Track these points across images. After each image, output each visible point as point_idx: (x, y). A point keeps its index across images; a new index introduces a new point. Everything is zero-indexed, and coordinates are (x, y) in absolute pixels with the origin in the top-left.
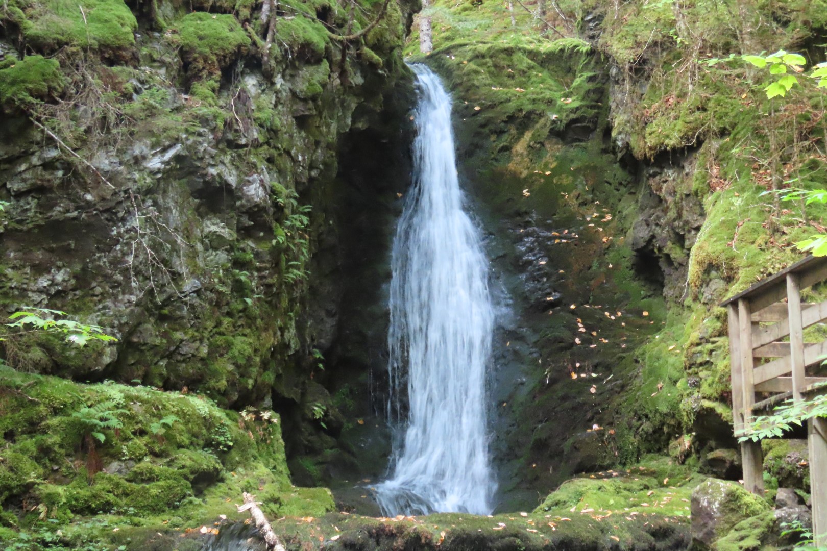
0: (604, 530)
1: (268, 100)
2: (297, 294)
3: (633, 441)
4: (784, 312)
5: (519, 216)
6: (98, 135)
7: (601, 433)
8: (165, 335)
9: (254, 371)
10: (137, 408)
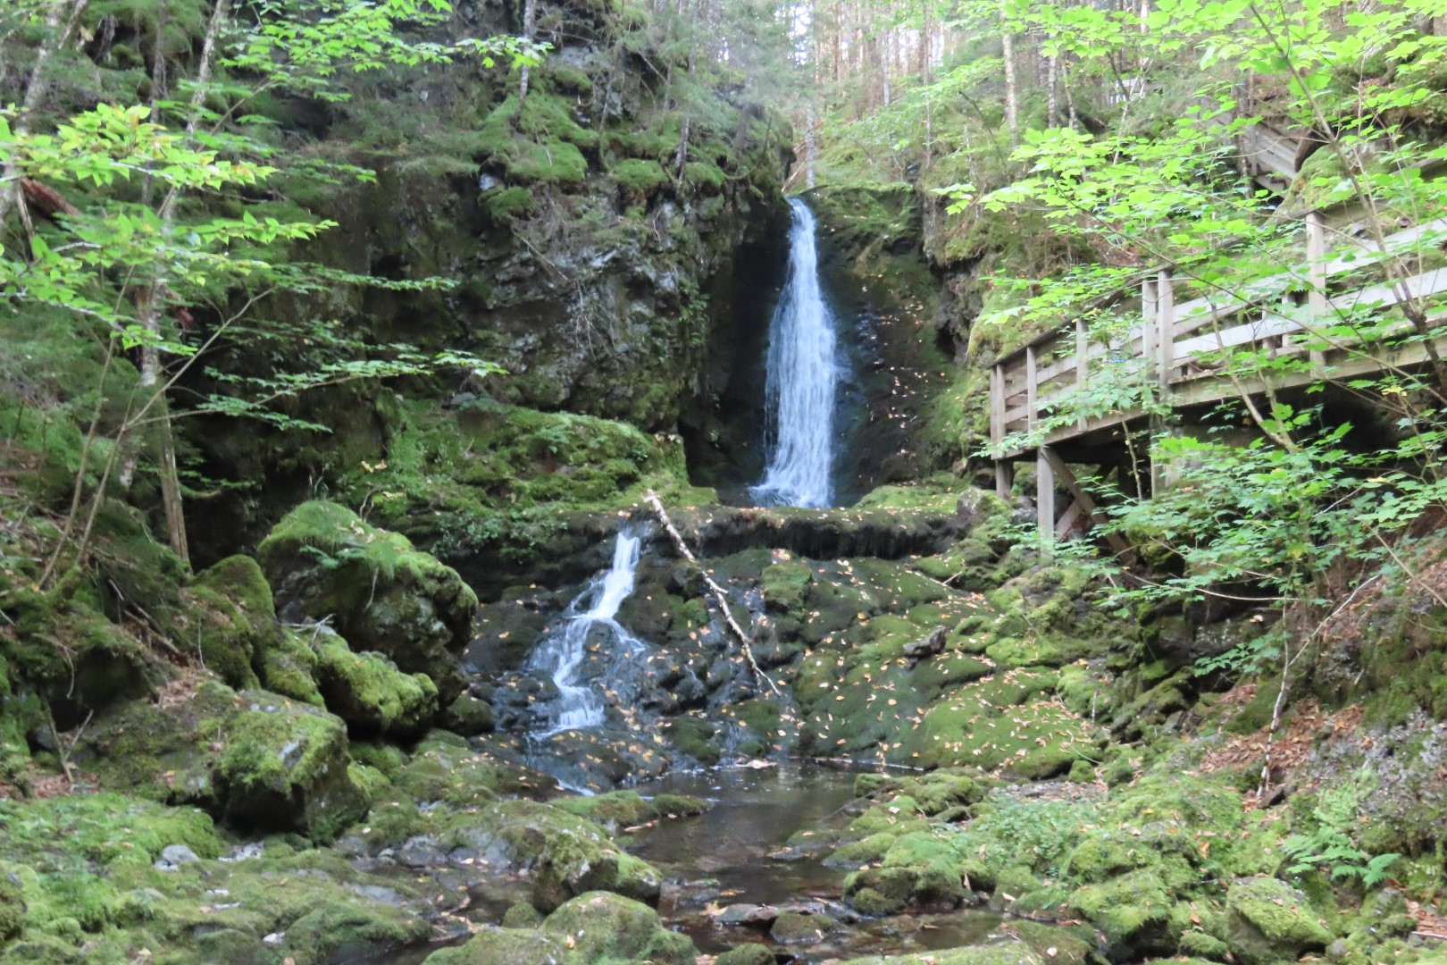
0: (896, 520)
1: (679, 220)
2: (698, 355)
3: (929, 461)
4: (1025, 373)
5: (859, 305)
6: (557, 243)
7: (906, 456)
8: (604, 381)
9: (665, 407)
10: (581, 430)
